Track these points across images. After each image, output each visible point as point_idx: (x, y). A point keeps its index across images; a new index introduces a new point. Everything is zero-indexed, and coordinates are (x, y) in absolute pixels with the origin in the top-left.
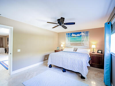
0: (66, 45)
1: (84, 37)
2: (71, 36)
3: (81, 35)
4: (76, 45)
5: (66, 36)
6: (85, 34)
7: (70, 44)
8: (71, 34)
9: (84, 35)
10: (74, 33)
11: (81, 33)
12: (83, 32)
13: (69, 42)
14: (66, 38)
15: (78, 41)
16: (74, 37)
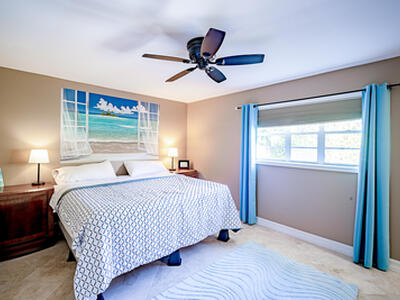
0: (63, 154)
1: (144, 121)
2: (94, 110)
3: (136, 113)
4: (118, 148)
5: (63, 101)
6: (148, 113)
7: (87, 147)
8: (95, 98)
9: (146, 114)
10: (109, 99)
11: (135, 103)
12: (143, 104)
13: (85, 138)
14: (64, 113)
15: (123, 133)
16: (108, 114)
